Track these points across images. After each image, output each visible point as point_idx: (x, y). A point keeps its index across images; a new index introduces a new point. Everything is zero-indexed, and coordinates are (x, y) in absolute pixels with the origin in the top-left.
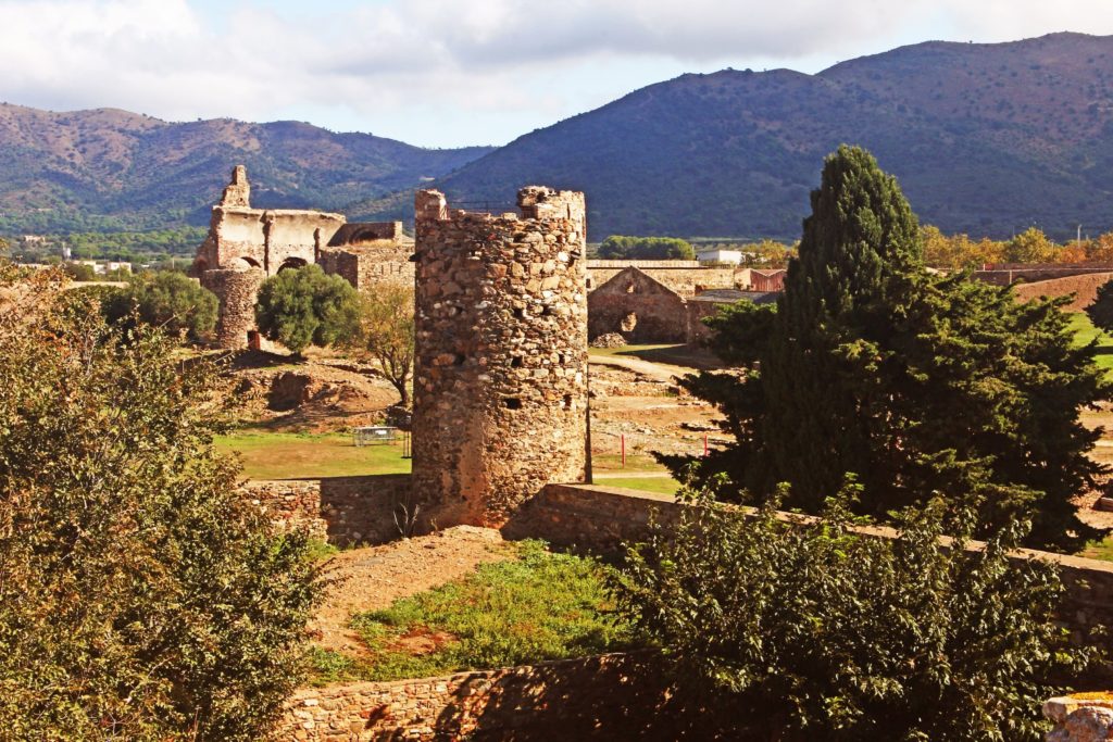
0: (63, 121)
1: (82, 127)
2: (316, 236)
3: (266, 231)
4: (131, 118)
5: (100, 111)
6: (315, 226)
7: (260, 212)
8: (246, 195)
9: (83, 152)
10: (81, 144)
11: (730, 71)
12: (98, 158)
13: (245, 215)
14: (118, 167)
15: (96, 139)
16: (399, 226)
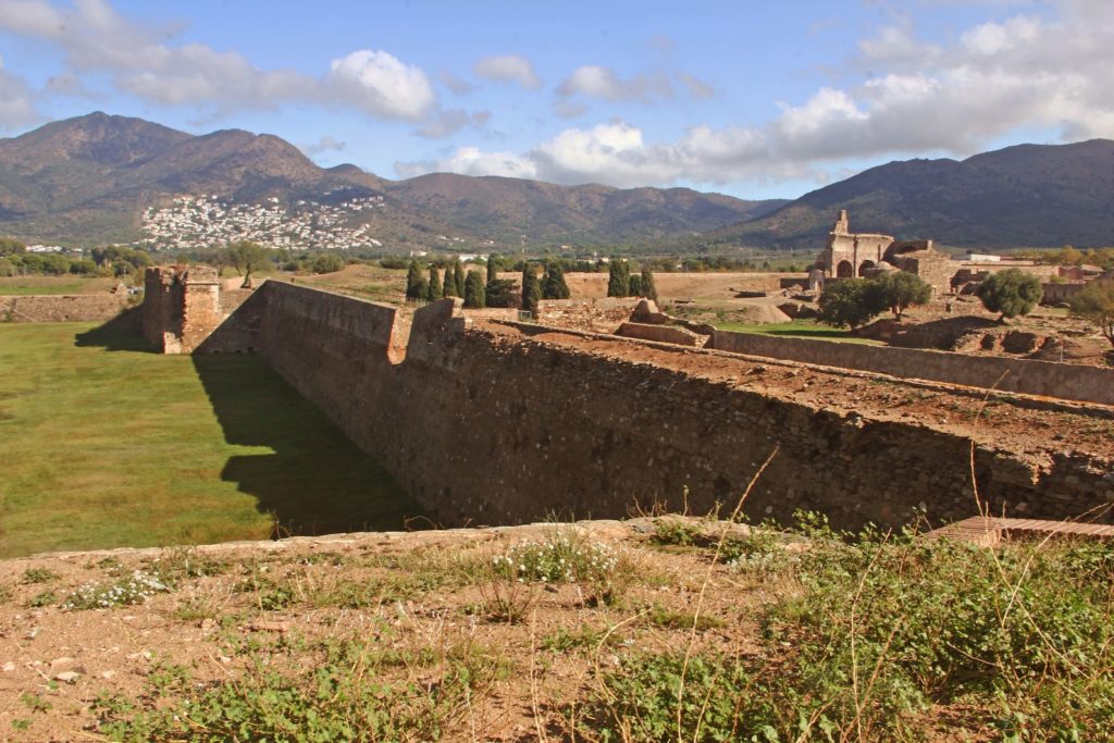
0: (572, 190)
1: (581, 193)
2: (879, 249)
3: (855, 246)
4: (603, 188)
5: (589, 185)
6: (878, 243)
7: (853, 235)
8: (846, 226)
9: (581, 204)
10: (580, 201)
11: (917, 160)
12: (588, 208)
13: (846, 237)
14: (597, 211)
15: (587, 198)
16: (930, 243)
